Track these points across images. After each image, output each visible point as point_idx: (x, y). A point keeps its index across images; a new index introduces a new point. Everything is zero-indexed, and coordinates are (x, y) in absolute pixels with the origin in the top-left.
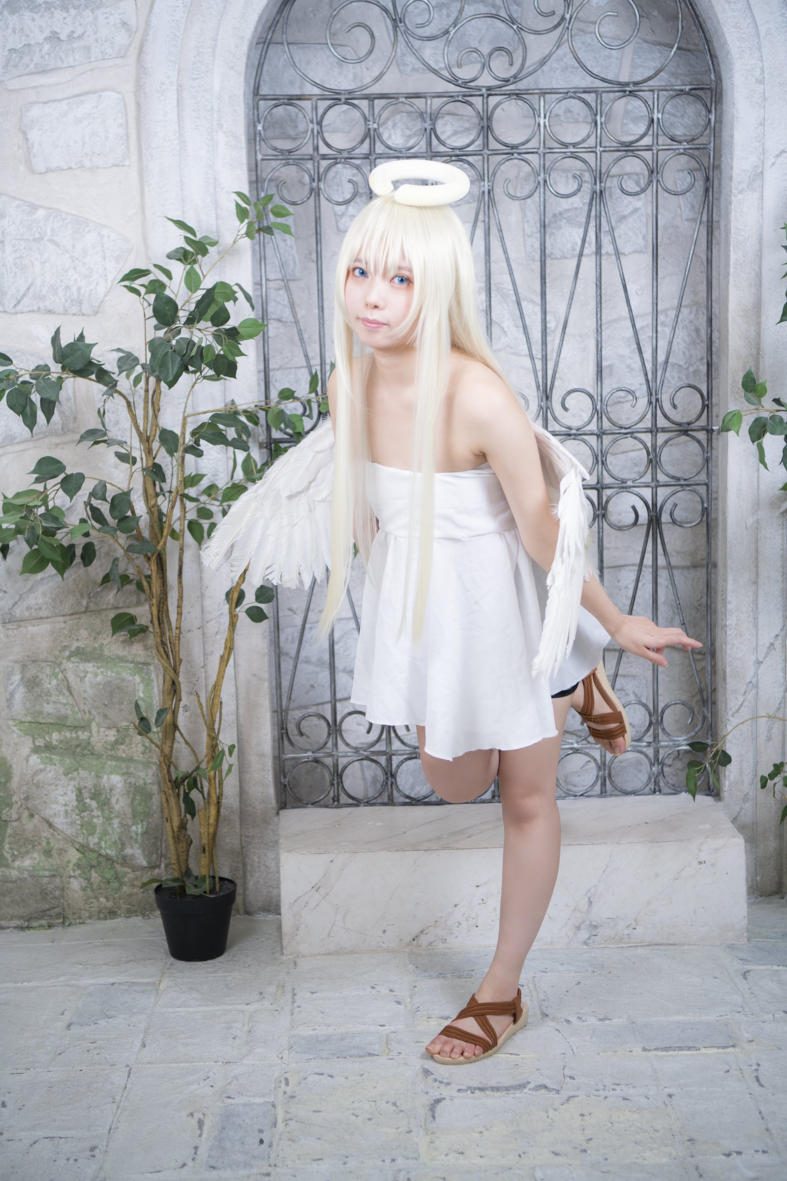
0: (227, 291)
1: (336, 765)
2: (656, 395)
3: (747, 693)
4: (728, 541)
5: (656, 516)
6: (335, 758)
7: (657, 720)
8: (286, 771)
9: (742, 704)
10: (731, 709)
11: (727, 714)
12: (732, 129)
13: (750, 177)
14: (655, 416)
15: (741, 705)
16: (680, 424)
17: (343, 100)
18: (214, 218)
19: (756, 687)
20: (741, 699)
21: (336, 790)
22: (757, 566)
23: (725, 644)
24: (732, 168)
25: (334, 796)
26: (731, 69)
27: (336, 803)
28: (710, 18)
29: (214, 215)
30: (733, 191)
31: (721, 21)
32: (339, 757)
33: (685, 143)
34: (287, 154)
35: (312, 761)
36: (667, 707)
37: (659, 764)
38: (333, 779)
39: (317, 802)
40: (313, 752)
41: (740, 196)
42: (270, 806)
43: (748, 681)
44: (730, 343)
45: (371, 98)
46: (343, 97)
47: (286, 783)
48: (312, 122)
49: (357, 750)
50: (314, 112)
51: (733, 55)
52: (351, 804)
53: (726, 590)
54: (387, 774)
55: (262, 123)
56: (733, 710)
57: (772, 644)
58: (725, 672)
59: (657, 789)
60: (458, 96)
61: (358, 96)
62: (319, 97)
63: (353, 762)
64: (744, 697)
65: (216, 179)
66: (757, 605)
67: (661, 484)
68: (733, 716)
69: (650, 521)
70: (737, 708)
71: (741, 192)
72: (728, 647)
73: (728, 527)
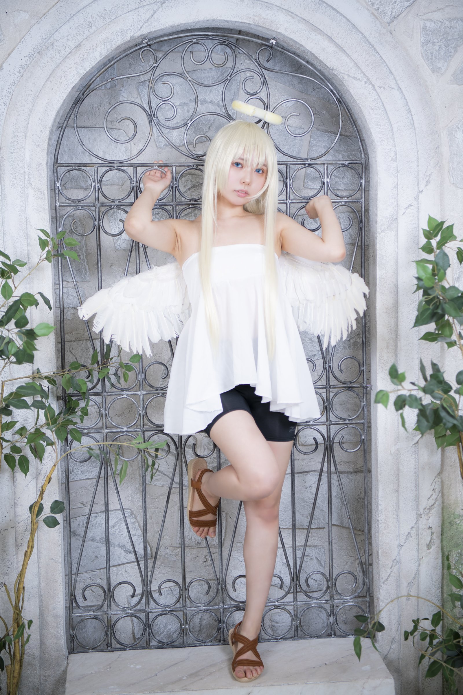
0: (31, 299)
1: (109, 621)
2: (329, 363)
3: (393, 567)
4: (379, 463)
5: (330, 445)
6: (110, 615)
7: (332, 585)
8: (74, 625)
9: (390, 574)
10: (382, 578)
11: (380, 581)
12: (376, 190)
13: (389, 221)
14: (328, 378)
15: (389, 576)
16: (345, 383)
17: (116, 167)
18: (26, 246)
19: (399, 562)
20: (389, 571)
21: (109, 638)
22: (398, 480)
23: (378, 533)
24: (377, 215)
25: (108, 643)
26: (375, 152)
27: (109, 648)
28: (360, 118)
29: (26, 243)
30: (378, 230)
31: (368, 121)
32: (112, 614)
33: (346, 198)
34: (77, 202)
35: (93, 618)
36: (338, 575)
37: (334, 616)
38: (108, 631)
39: (95, 648)
40: (93, 612)
41: (383, 234)
42: (62, 654)
43: (394, 559)
44: (378, 330)
45: (135, 166)
46: (115, 165)
47: (74, 635)
48: (95, 182)
49: (124, 610)
50: (96, 175)
51: (376, 143)
52: (120, 648)
53: (378, 496)
54: (145, 626)
55: (60, 182)
56: (384, 579)
57: (409, 533)
58: (378, 552)
59: (333, 633)
60: (194, 166)
61: (126, 165)
62: (99, 165)
63: (122, 618)
64: (391, 570)
65: (27, 219)
66: (399, 506)
67: (333, 423)
68: (383, 583)
69: (326, 448)
70: (386, 577)
71: (383, 231)
72: (380, 535)
73: (379, 453)
